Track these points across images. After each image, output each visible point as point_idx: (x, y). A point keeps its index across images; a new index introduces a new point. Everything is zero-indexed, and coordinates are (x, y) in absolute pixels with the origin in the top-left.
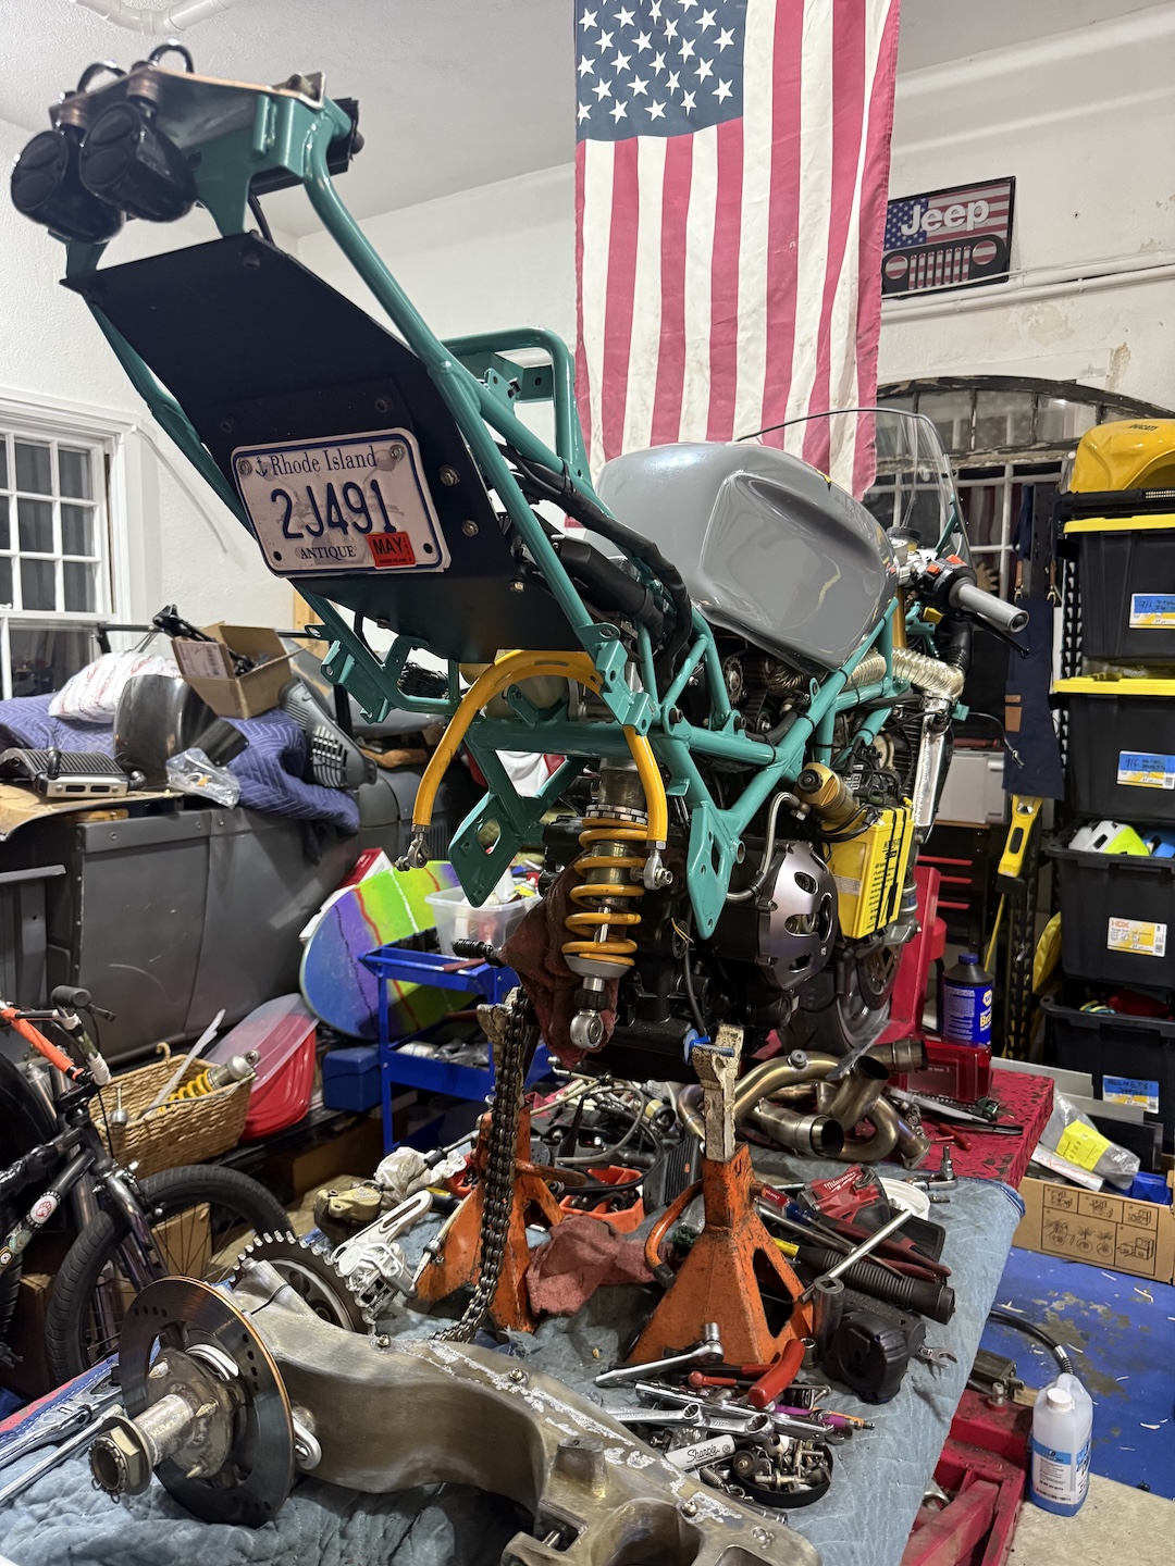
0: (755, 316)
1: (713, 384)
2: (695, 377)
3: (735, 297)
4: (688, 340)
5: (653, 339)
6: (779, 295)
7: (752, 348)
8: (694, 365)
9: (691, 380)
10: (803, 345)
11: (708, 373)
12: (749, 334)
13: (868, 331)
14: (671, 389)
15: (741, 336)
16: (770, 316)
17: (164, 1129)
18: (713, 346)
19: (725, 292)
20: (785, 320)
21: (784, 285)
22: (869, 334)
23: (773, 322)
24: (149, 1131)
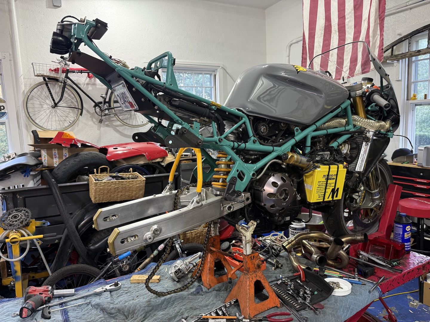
0: (350, 14)
1: (339, 36)
2: (334, 35)
3: (344, 10)
4: (332, 25)
5: (322, 26)
6: (357, 6)
7: (350, 24)
8: (334, 31)
9: (333, 36)
10: (364, 21)
11: (338, 33)
12: (349, 20)
13: (382, 13)
14: (328, 40)
15: (347, 21)
16: (355, 13)
17: (196, 234)
18: (338, 25)
19: (342, 8)
20: (360, 14)
21: (359, 3)
22: (383, 14)
23: (356, 15)
24: (192, 234)
